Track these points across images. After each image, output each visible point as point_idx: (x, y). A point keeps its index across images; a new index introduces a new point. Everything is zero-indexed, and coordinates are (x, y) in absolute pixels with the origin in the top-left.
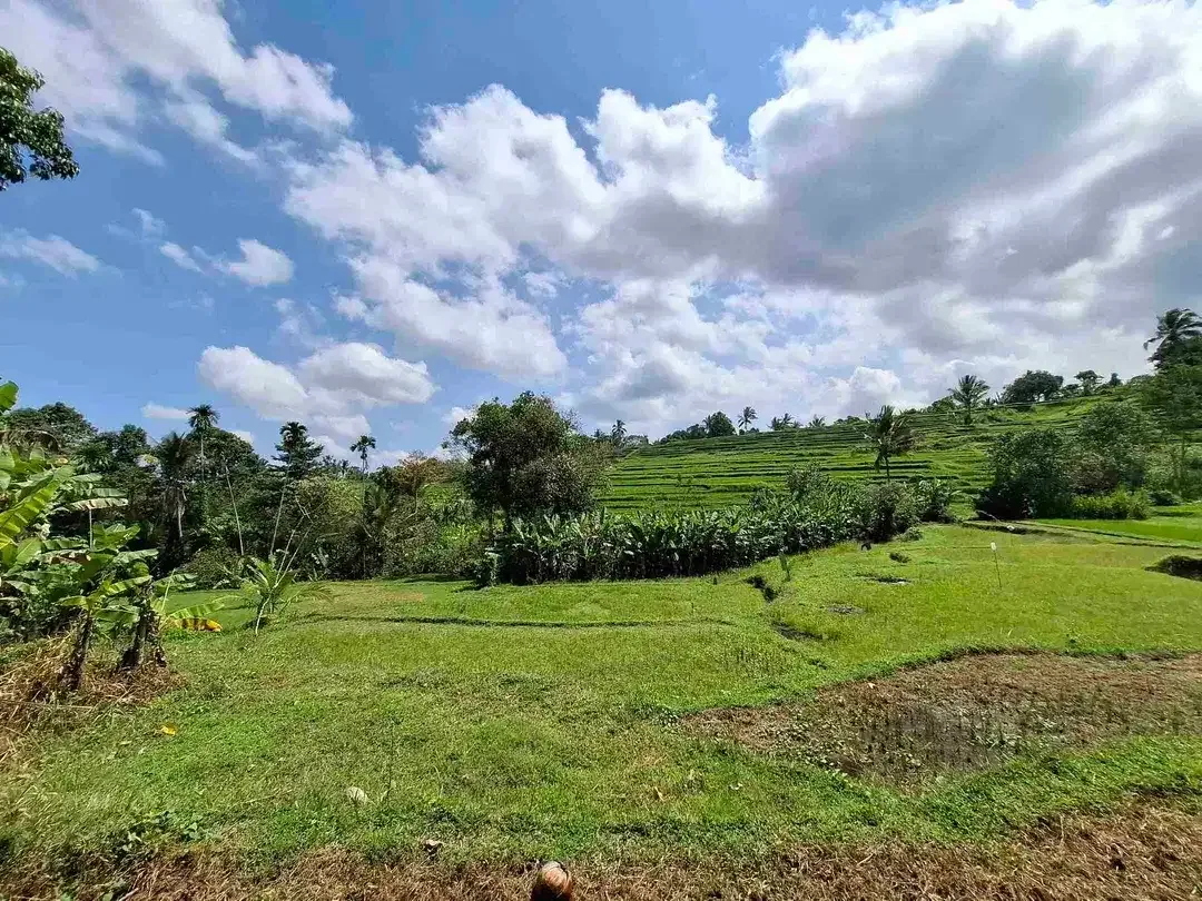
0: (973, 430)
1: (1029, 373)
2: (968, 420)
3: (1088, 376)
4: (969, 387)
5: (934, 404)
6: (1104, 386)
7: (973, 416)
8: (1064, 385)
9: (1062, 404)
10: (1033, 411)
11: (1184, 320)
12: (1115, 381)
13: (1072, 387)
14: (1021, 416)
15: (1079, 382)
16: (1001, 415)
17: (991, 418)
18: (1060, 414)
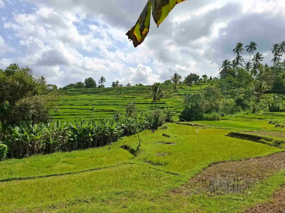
0: (176, 91)
1: (191, 74)
2: (175, 88)
3: (205, 76)
4: (176, 77)
5: (166, 82)
6: (208, 80)
7: (176, 87)
8: (199, 78)
9: (199, 85)
10: (192, 86)
11: (228, 63)
12: (211, 78)
13: (201, 79)
14: (189, 88)
15: (203, 78)
16: (183, 87)
17: (181, 88)
18: (198, 88)
